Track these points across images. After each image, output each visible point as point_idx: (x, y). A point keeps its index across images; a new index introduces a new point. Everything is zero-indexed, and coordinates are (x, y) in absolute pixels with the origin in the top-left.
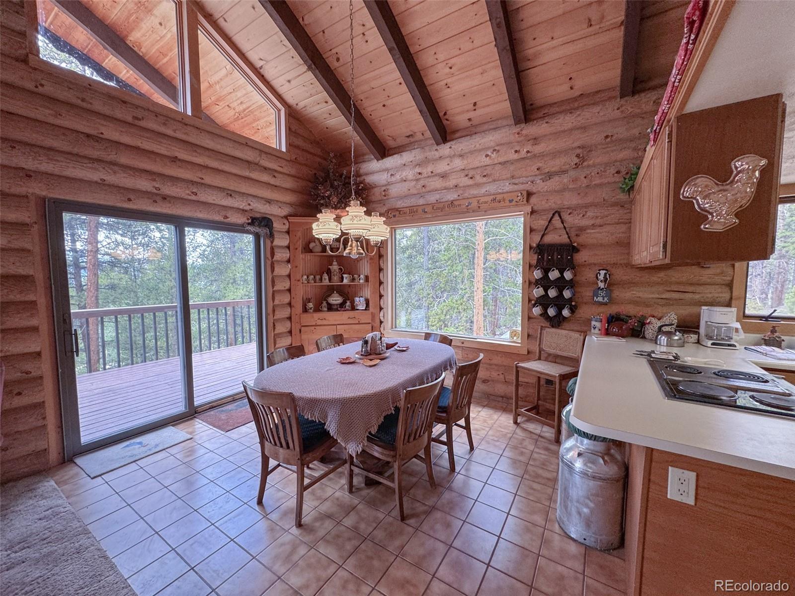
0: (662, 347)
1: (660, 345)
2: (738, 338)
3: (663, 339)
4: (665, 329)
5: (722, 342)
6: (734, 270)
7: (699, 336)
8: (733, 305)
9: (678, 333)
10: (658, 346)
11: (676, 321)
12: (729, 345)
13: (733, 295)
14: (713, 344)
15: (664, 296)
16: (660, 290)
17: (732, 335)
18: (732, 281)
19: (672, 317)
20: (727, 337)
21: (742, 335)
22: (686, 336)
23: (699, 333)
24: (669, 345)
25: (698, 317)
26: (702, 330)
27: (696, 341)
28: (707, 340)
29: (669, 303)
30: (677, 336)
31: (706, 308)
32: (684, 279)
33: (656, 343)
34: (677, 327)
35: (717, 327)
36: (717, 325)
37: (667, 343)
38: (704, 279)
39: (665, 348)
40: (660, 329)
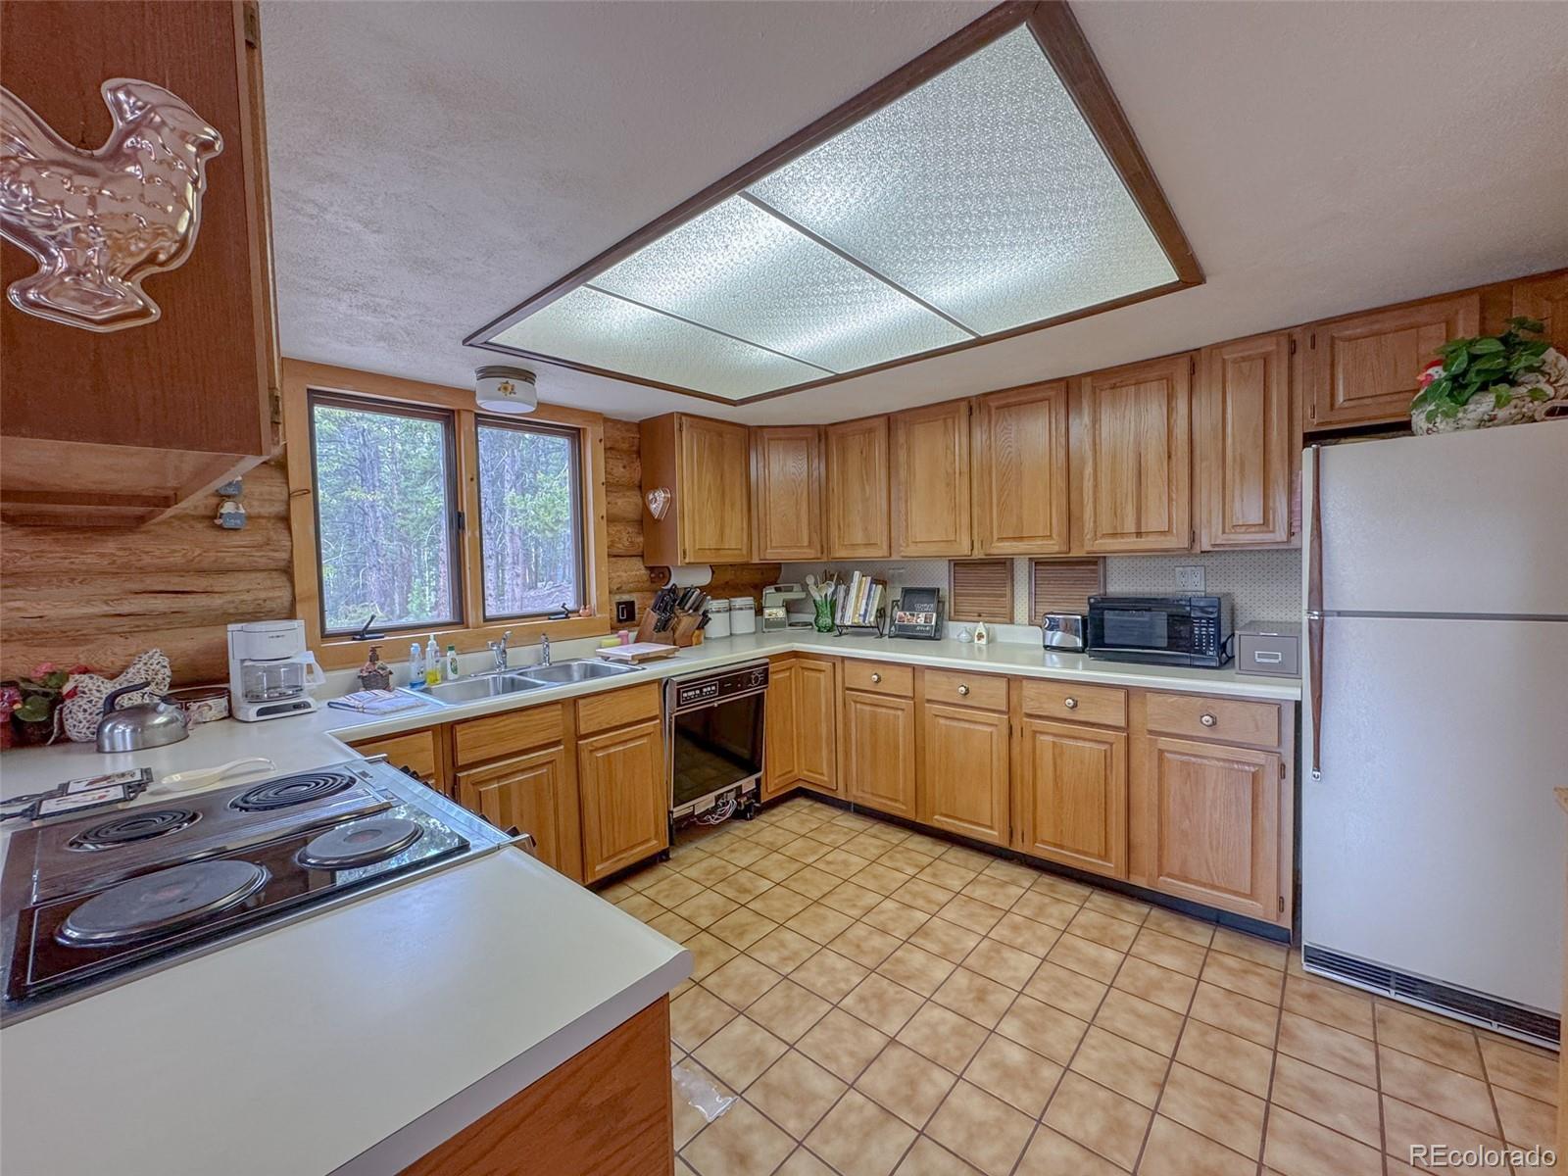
0: (121, 756)
1: (113, 751)
2: (314, 685)
3: (121, 733)
4: (125, 701)
5: (281, 704)
6: (291, 536)
7: (229, 701)
8: (299, 614)
9: (162, 707)
10: (108, 757)
11: (168, 672)
12: (296, 707)
13: (297, 590)
14: (260, 713)
15: (125, 608)
16: (111, 590)
17: (302, 681)
18: (291, 561)
19: (154, 665)
20: (289, 687)
21: (321, 678)
22: (194, 706)
23: (229, 692)
24: (142, 745)
25: (222, 652)
26: (236, 685)
27: (225, 714)
28: (249, 706)
29: (143, 625)
30: (161, 713)
31: (239, 626)
32: (177, 559)
33: (100, 750)
34: (171, 686)
35: (266, 670)
36: (266, 664)
37: (134, 742)
38: (229, 558)
39: (130, 757)
40: (112, 704)
